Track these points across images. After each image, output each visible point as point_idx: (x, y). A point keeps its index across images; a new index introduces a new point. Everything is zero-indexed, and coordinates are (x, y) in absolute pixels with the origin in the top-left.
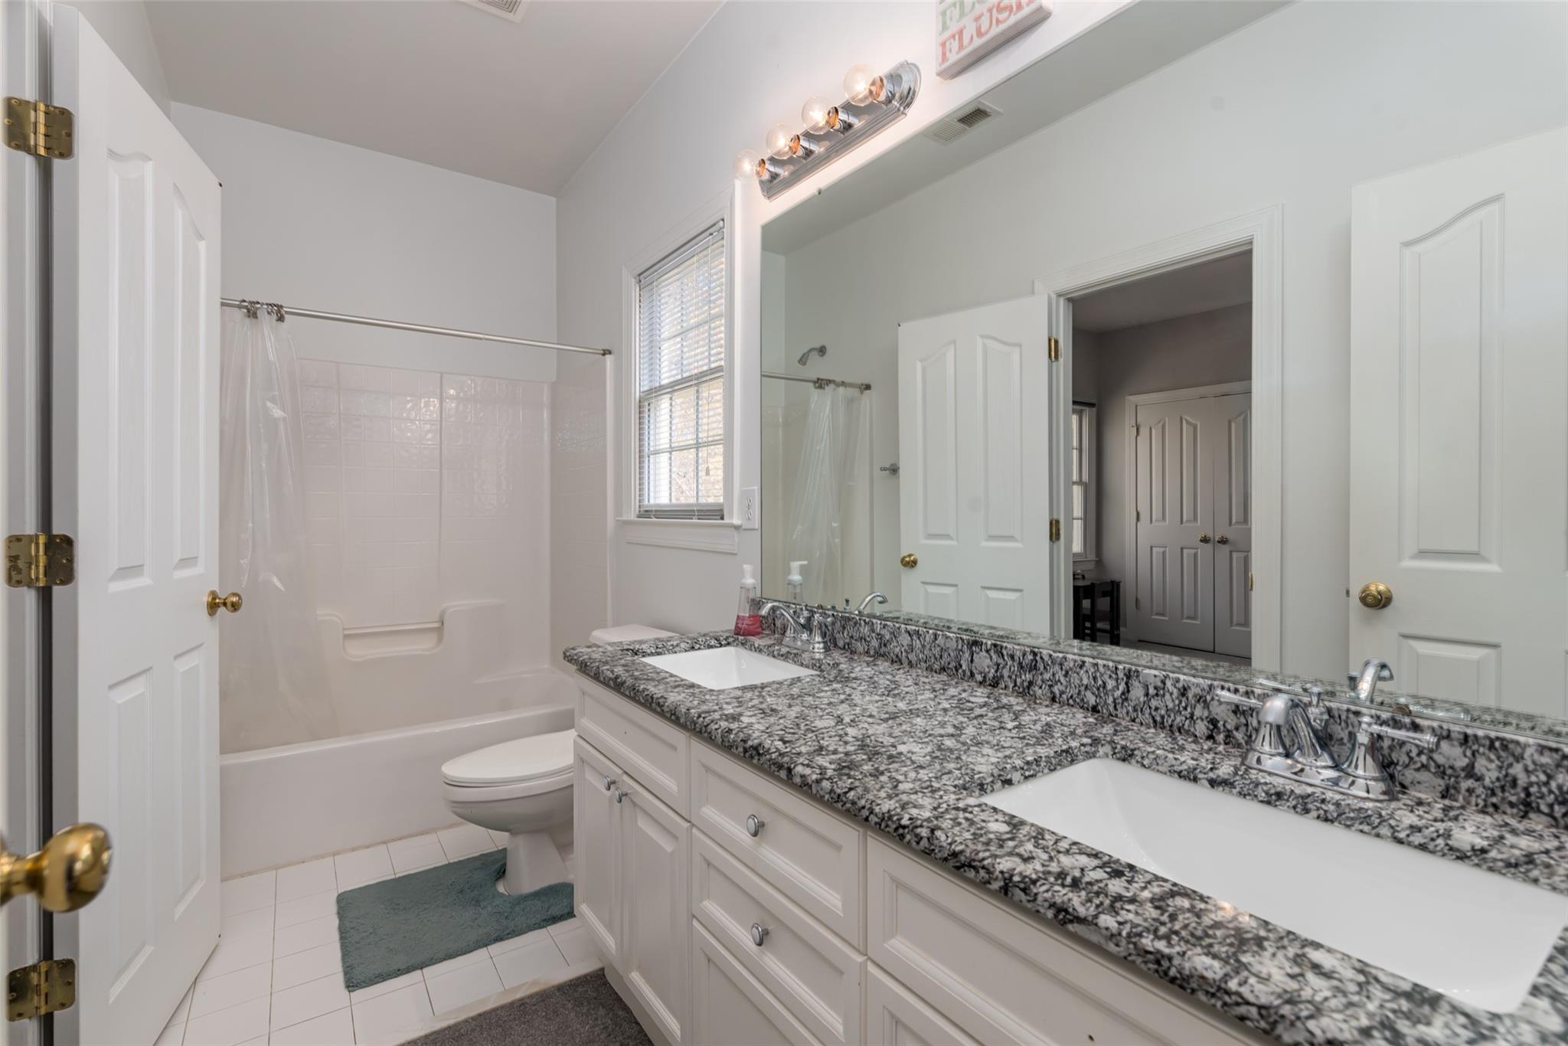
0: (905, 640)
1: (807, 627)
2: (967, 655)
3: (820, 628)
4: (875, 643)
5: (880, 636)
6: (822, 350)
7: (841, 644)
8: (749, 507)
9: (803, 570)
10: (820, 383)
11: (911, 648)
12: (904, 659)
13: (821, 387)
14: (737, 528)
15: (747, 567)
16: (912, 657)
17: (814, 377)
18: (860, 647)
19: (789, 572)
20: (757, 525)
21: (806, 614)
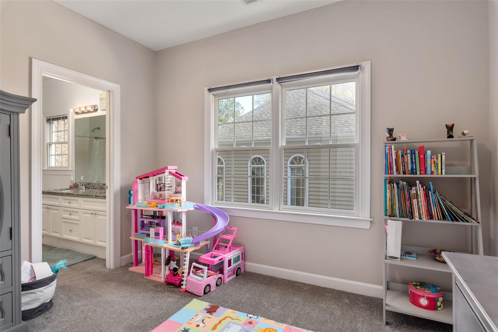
0: (96, 185)
1: (82, 185)
2: (103, 186)
3: (84, 185)
4: (93, 187)
5: (93, 185)
6: (99, 128)
7: (88, 188)
8: (73, 167)
9: (83, 178)
10: (96, 138)
11: (97, 186)
12: (96, 188)
13: (96, 139)
14: (71, 171)
15: (72, 177)
16: (97, 188)
17: (95, 136)
18: (91, 188)
19: (81, 178)
20: (74, 170)
21: (82, 183)
